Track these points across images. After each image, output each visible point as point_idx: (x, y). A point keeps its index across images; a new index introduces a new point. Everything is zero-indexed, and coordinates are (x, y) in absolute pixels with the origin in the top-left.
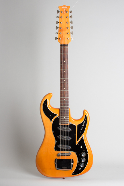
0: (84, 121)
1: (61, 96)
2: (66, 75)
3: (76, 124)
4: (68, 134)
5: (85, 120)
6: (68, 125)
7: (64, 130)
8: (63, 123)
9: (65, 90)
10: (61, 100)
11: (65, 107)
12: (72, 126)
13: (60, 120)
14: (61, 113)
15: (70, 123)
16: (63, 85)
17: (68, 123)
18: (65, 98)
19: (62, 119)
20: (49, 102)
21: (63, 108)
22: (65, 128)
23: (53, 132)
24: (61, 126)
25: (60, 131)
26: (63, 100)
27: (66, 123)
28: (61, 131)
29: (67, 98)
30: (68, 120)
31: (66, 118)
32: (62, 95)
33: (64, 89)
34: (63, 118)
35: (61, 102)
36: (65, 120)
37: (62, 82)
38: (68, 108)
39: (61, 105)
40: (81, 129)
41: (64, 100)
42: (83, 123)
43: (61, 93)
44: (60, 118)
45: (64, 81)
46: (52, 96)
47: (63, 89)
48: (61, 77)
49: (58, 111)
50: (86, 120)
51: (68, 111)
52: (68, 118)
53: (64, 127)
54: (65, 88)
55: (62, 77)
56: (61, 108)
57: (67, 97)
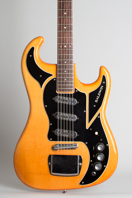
0: (100, 86)
1: (59, 41)
2: (68, 2)
3: (87, 91)
4: (73, 110)
5: (102, 84)
6: (73, 92)
7: (64, 103)
8: (63, 90)
9: (65, 30)
10: (60, 48)
11: (66, 61)
12: (79, 96)
13: (58, 85)
14: (60, 72)
15: (76, 89)
16: (63, 21)
17: (71, 90)
18: (66, 45)
19: (61, 81)
20: (38, 52)
21: (63, 63)
22: (67, 98)
23: (45, 105)
24: (60, 94)
25: (57, 103)
26: (63, 47)
27: (69, 90)
28: (60, 104)
29: (71, 45)
30: (71, 83)
31: (68, 79)
32: (61, 40)
33: (65, 28)
34: (63, 80)
35: (59, 52)
36: (66, 84)
37: (61, 15)
38: (71, 62)
39: (59, 57)
40: (96, 101)
41: (65, 48)
42: (98, 89)
43: (59, 35)
44: (58, 81)
45: (65, 13)
46: (42, 42)
47: (63, 28)
48: (59, 7)
49: (54, 67)
50: (104, 85)
51: (71, 67)
52: (71, 80)
53: (64, 98)
54: (65, 26)
55: (61, 8)
56: (59, 62)
57: (71, 42)
